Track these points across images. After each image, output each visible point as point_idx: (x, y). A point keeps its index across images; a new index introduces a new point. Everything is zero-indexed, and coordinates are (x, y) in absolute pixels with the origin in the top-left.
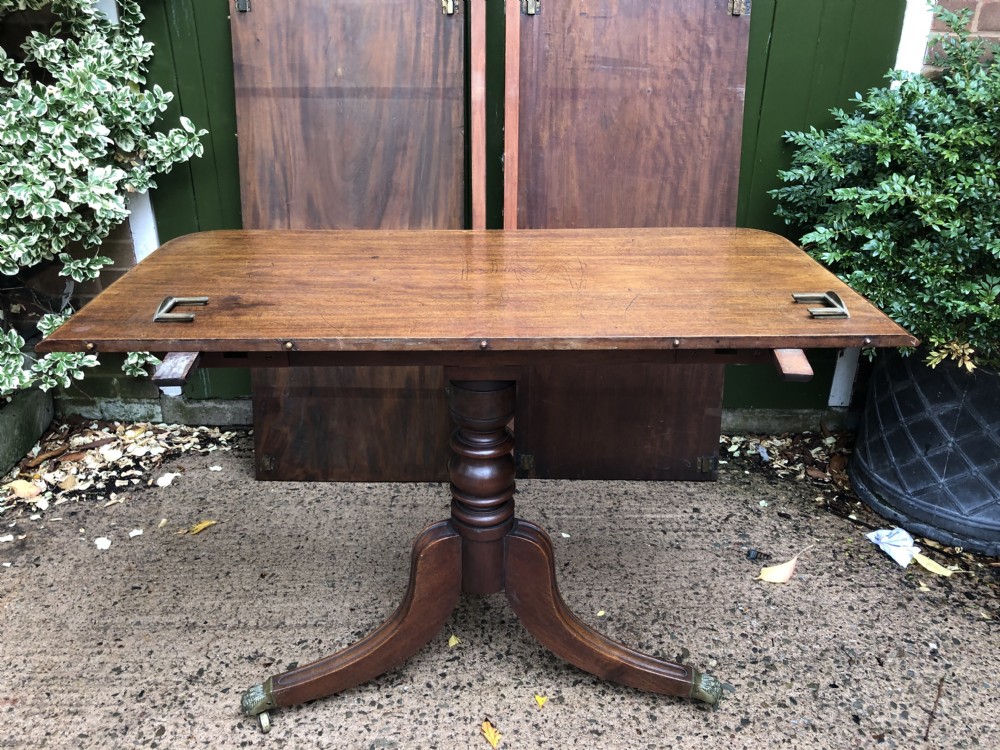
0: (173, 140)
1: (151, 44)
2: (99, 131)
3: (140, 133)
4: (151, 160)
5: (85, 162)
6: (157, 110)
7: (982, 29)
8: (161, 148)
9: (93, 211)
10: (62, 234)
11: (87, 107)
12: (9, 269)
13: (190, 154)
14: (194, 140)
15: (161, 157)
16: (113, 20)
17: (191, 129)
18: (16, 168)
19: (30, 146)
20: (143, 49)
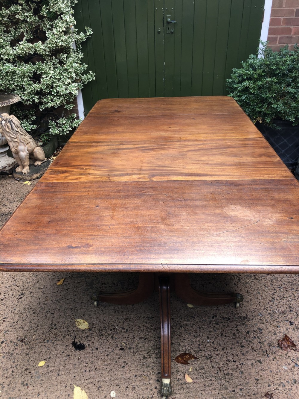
0: (88, 76)
1: (83, 54)
2: (74, 75)
3: (81, 75)
4: (83, 81)
5: (70, 81)
6: (84, 69)
7: (279, 43)
8: (85, 78)
9: (72, 93)
10: (66, 98)
11: (71, 70)
12: (56, 106)
13: (92, 79)
14: (93, 76)
15: (85, 80)
16: (75, 49)
17: (92, 73)
18: (57, 84)
19: (60, 79)
20: (81, 55)
